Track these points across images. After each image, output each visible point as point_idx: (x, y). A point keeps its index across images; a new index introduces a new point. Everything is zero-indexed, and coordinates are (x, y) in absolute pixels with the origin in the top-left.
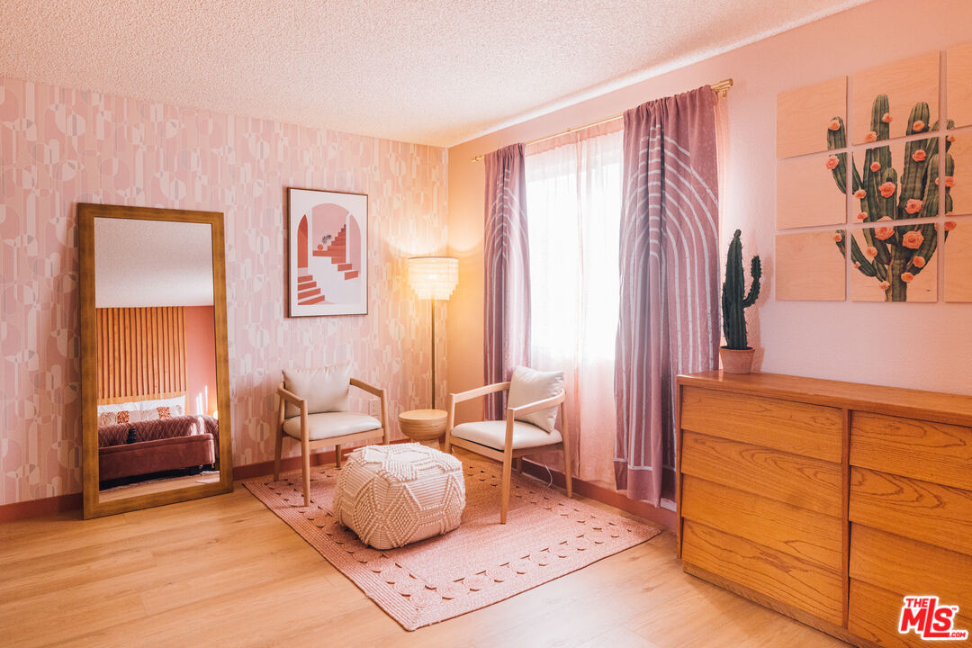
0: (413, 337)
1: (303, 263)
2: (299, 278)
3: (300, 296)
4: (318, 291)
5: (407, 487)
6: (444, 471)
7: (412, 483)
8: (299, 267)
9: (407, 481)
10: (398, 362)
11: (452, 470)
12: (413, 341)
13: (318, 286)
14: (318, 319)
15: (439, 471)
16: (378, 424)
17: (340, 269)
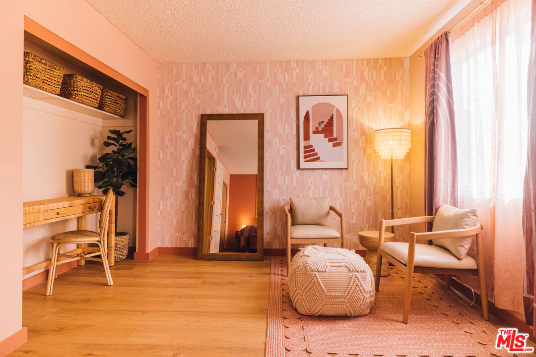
0: (382, 184)
1: (307, 138)
2: (304, 147)
3: (305, 157)
4: (316, 154)
5: (317, 275)
6: (350, 271)
7: (322, 274)
8: (304, 140)
9: (318, 271)
10: (370, 200)
11: (358, 272)
12: (382, 187)
13: (316, 151)
14: (317, 171)
15: (346, 270)
16: (338, 235)
17: (330, 141)
